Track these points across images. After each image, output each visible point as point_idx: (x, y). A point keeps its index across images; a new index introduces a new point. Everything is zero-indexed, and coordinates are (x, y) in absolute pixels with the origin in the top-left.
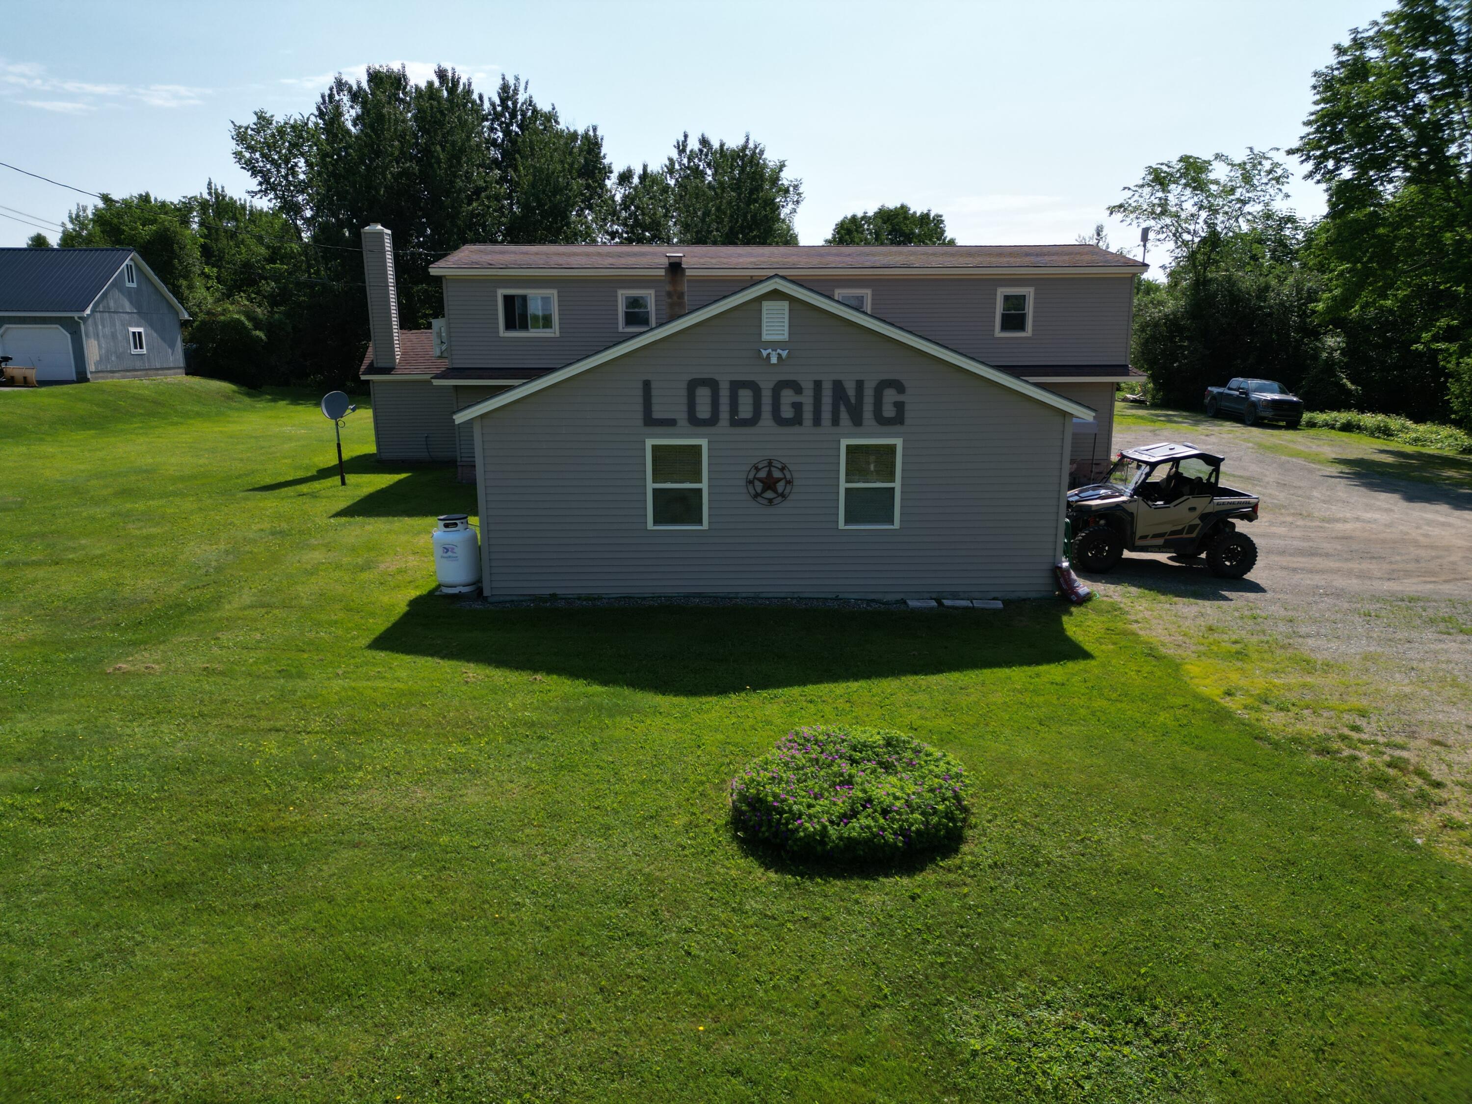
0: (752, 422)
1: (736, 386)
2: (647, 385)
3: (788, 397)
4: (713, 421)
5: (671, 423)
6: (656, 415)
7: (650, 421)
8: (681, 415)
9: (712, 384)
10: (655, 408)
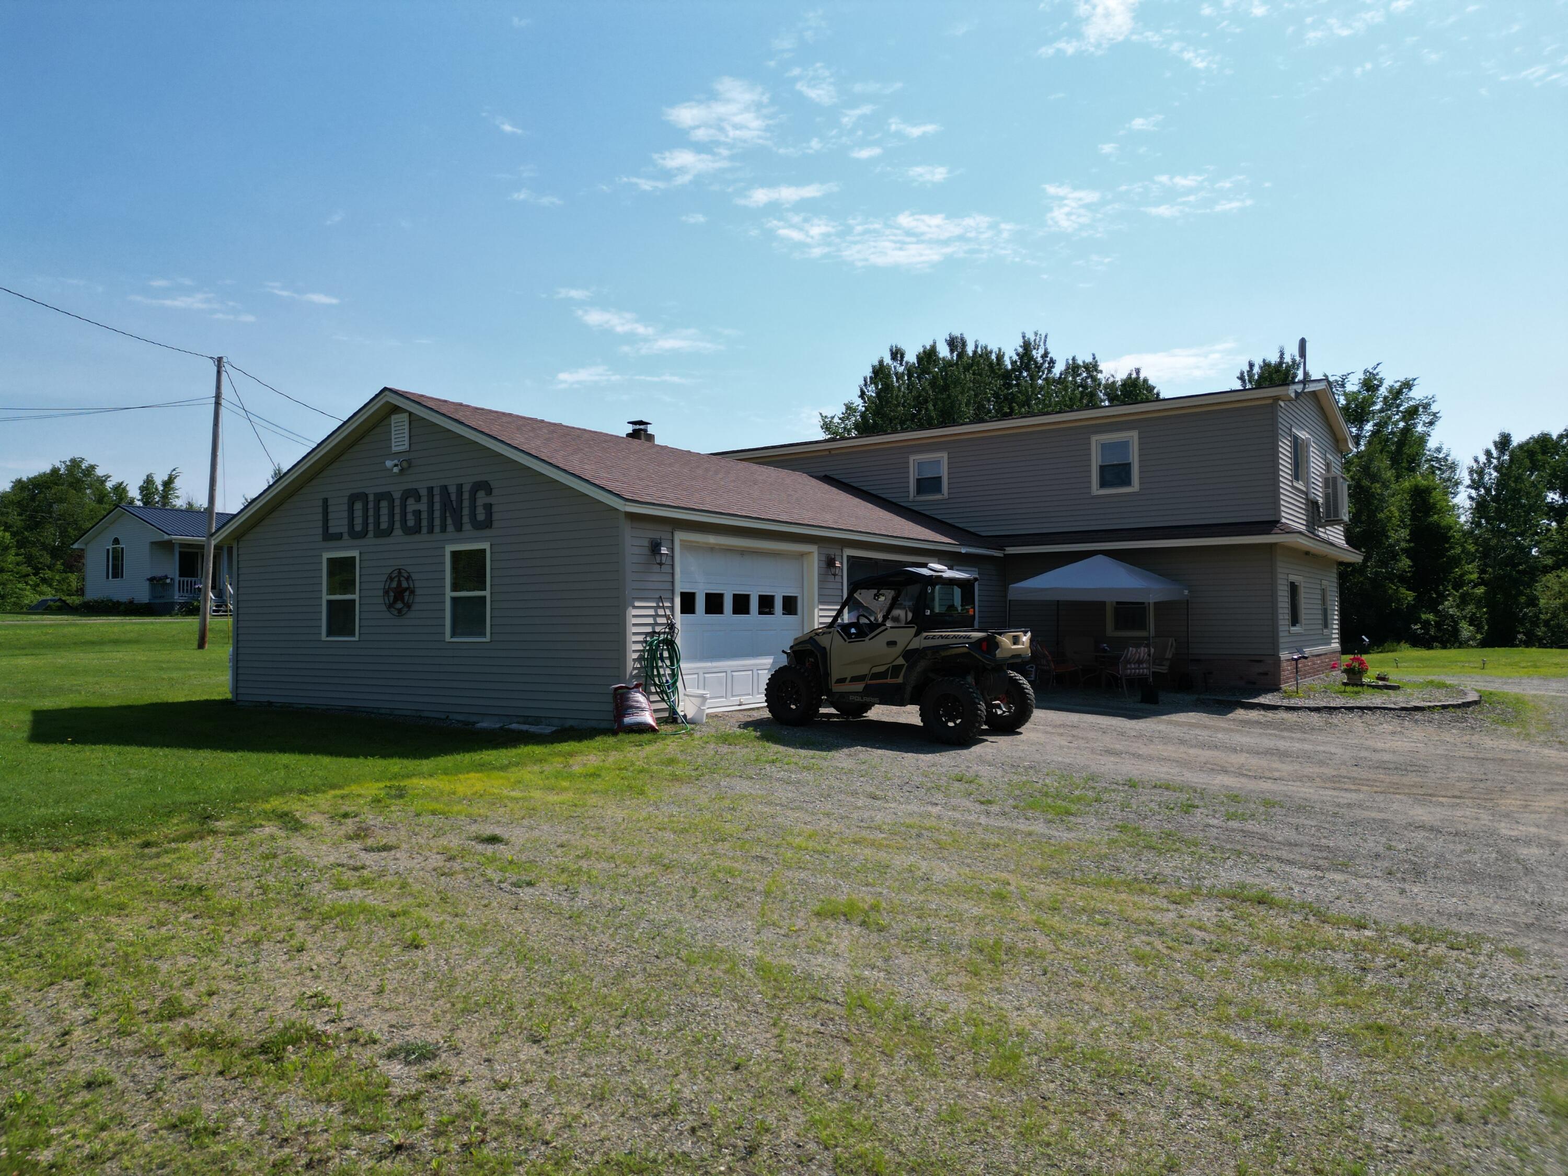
0: (389, 532)
1: (379, 497)
2: (325, 501)
3: (412, 506)
4: (364, 534)
5: (339, 537)
6: (332, 530)
7: (329, 537)
8: (345, 529)
9: (363, 497)
10: (331, 523)
